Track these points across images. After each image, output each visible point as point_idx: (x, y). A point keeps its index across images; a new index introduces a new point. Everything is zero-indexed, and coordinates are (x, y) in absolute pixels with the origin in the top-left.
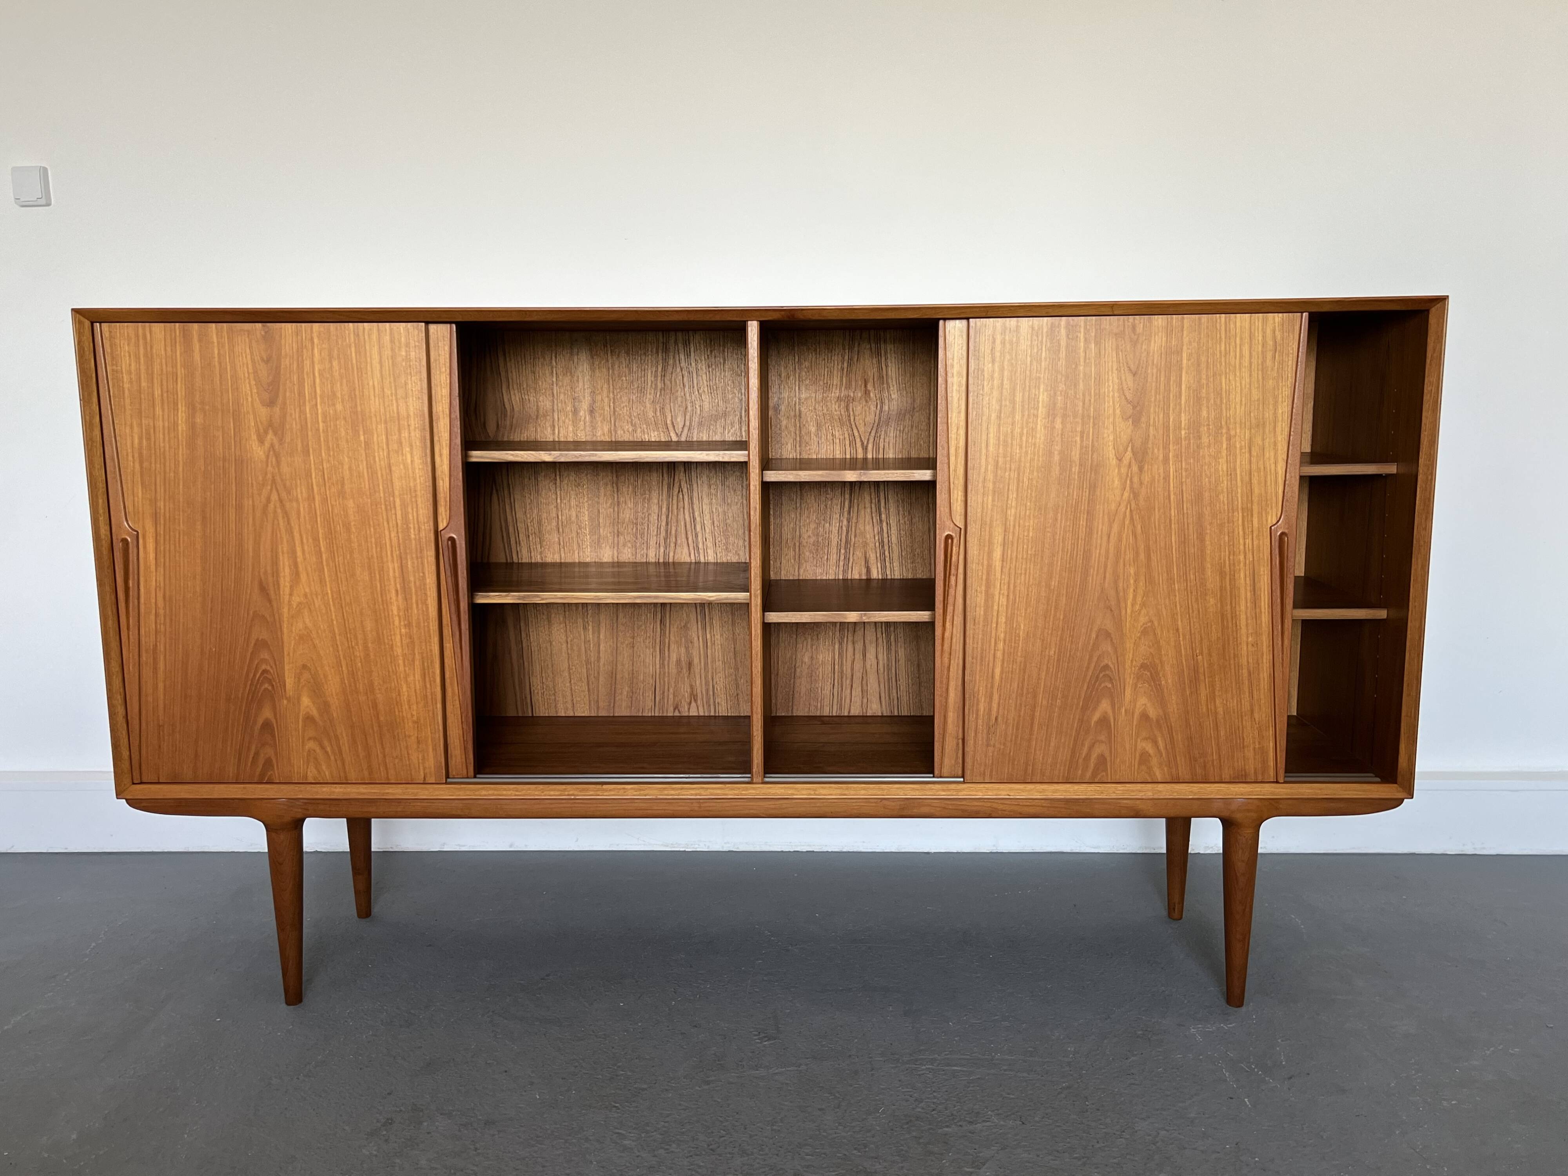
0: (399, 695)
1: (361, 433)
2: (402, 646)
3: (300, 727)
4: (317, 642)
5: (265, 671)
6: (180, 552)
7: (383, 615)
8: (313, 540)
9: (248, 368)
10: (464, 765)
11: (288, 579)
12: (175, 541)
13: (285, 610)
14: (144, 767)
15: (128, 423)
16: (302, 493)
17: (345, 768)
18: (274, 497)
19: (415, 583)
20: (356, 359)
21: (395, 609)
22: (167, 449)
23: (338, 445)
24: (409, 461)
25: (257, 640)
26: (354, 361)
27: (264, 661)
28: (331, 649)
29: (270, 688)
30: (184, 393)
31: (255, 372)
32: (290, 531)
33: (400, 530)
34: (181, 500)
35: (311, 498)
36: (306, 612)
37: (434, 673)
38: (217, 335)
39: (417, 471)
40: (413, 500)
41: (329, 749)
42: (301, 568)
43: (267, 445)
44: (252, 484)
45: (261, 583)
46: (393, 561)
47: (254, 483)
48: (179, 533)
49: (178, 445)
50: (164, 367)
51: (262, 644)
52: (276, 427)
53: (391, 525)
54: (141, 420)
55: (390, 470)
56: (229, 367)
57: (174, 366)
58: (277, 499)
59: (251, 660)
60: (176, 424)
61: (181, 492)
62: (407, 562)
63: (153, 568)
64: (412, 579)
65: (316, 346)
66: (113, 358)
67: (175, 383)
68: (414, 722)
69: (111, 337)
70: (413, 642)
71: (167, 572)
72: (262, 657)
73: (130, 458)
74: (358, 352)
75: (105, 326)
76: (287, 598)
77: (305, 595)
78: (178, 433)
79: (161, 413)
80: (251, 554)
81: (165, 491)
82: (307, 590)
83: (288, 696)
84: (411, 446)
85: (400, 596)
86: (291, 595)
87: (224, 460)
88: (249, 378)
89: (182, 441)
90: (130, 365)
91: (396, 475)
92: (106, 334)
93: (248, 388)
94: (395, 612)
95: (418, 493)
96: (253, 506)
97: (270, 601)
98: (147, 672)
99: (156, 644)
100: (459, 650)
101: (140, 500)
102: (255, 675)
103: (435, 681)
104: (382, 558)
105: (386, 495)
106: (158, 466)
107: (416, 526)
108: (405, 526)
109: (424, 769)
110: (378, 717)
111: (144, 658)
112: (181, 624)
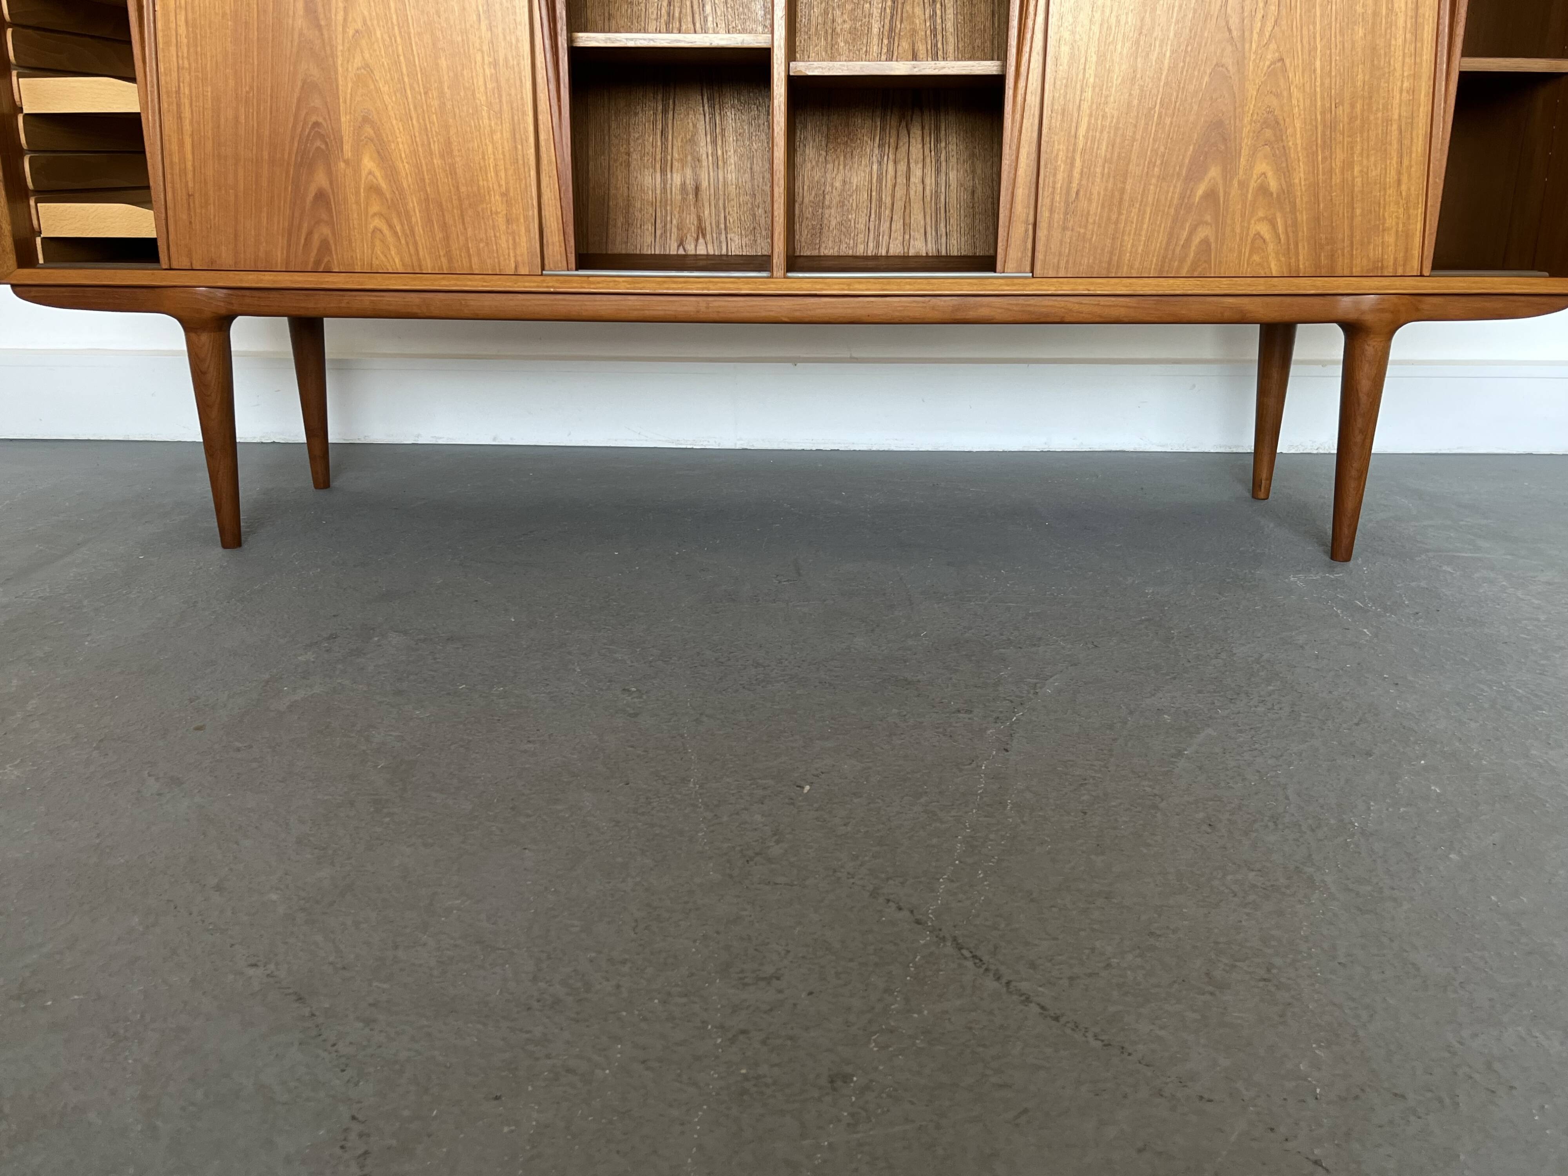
0: (483, 158)
3: (362, 200)
5: (316, 124)
7: (461, 48)
10: (564, 256)
13: (339, 37)
14: (172, 249)
21: (476, 40)
25: (306, 79)
27: (314, 110)
28: (398, 95)
29: (323, 146)
36: (365, 44)
41: (398, 228)
51: (310, 87)
59: (299, 107)
72: (312, 104)
77: (364, 20)
82: (366, 14)
83: (346, 158)
85: (483, 23)
86: (346, 13)
94: (477, 46)
98: (169, 121)
99: (179, 86)
100: (556, 104)
102: (303, 129)
103: (527, 141)
109: (515, 257)
110: (458, 187)
111: (164, 105)
112: (209, 58)
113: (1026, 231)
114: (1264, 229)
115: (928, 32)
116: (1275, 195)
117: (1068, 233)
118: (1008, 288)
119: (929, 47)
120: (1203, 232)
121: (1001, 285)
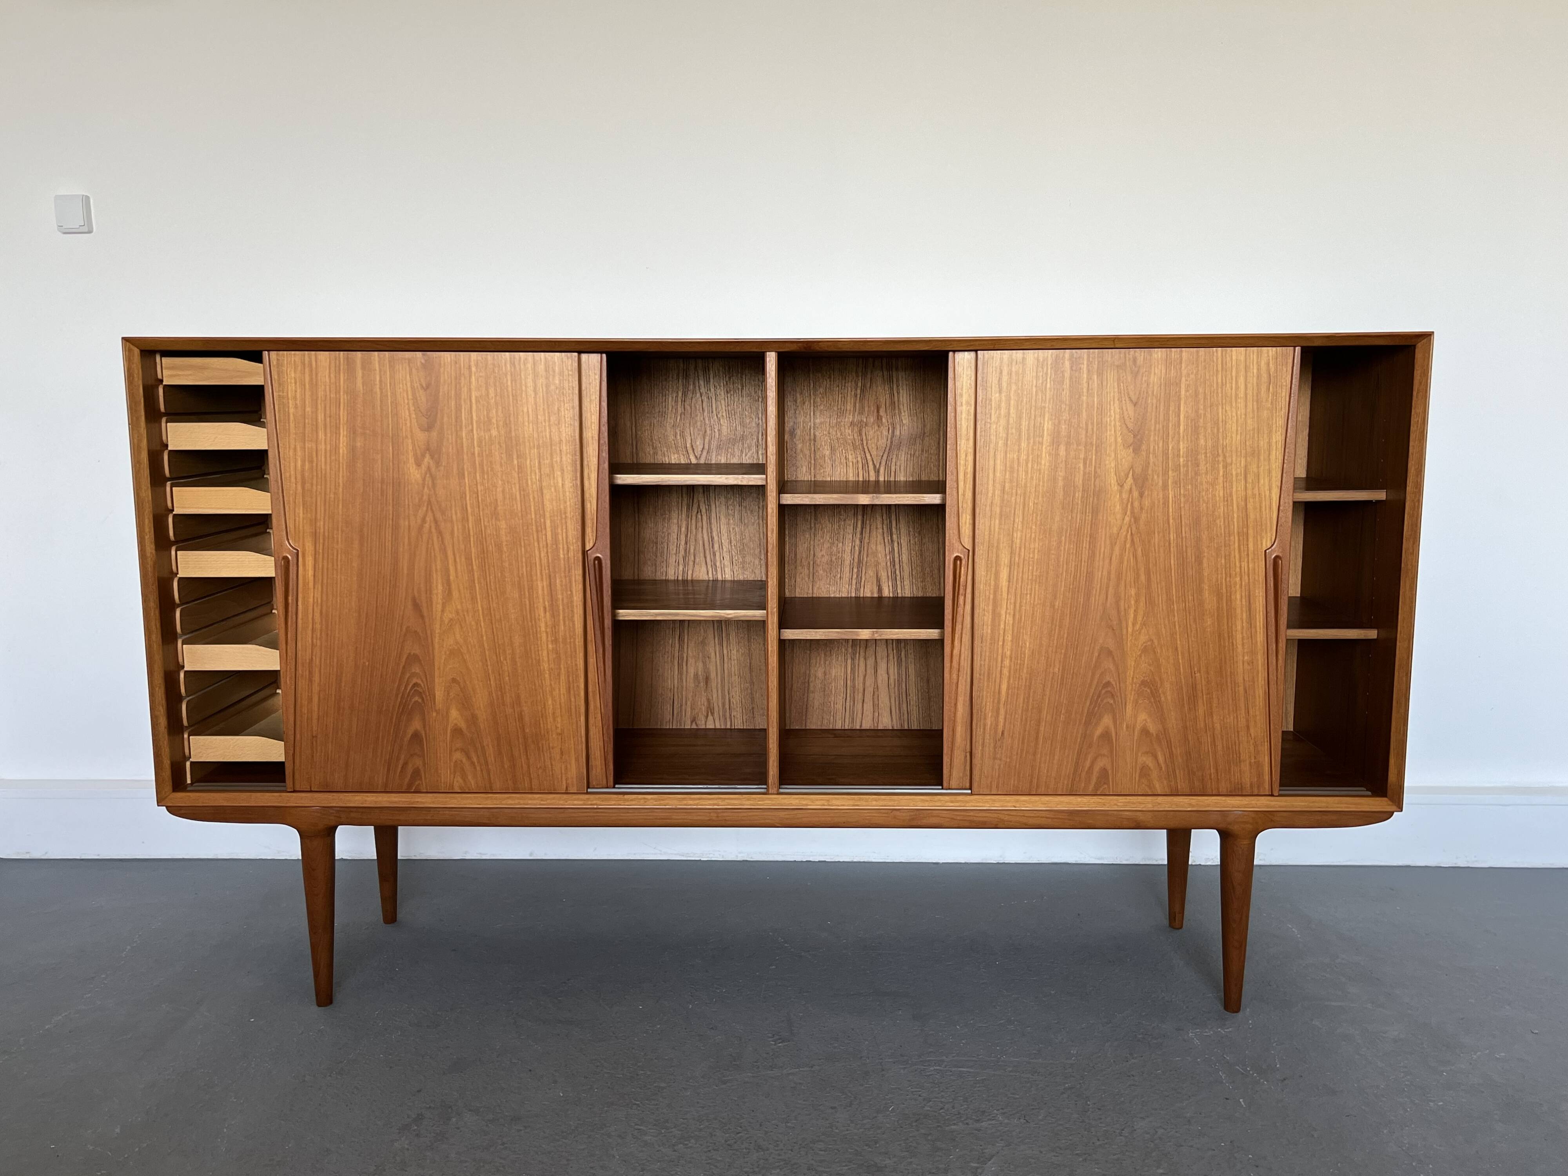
0: (544, 707)
1: (515, 457)
2: (549, 661)
3: (448, 739)
4: (467, 657)
5: (416, 685)
6: (337, 570)
7: (531, 631)
8: (466, 559)
9: (407, 394)
10: (604, 775)
11: (440, 596)
12: (333, 559)
13: (438, 626)
14: (297, 776)
15: (292, 446)
16: (456, 514)
17: (490, 778)
18: (429, 518)
19: (563, 600)
20: (512, 386)
21: (543, 625)
22: (328, 471)
23: (492, 469)
24: (560, 485)
25: (410, 654)
26: (510, 389)
27: (414, 675)
28: (480, 663)
29: (420, 700)
30: (345, 419)
31: (415, 398)
32: (444, 550)
33: (549, 551)
34: (340, 520)
35: (465, 519)
36: (457, 629)
37: (578, 686)
38: (379, 362)
39: (568, 493)
40: (564, 521)
41: (475, 759)
42: (453, 586)
43: (424, 467)
44: (409, 505)
45: (414, 600)
46: (542, 580)
47: (411, 504)
49: (339, 467)
50: (328, 393)
51: (413, 659)
52: (433, 451)
53: (541, 545)
54: (304, 444)
55: (542, 494)
56: (389, 394)
57: (337, 392)
58: (432, 519)
59: (403, 673)
60: (337, 447)
61: (340, 512)
62: (556, 581)
63: (311, 585)
64: (560, 597)
65: (473, 374)
66: (280, 384)
67: (338, 409)
68: (558, 734)
69: (279, 365)
70: (559, 658)
71: (325, 589)
72: (413, 671)
73: (293, 479)
74: (514, 380)
75: (273, 354)
76: (439, 614)
77: (457, 613)
78: (339, 456)
79: (323, 437)
80: (406, 572)
81: (325, 511)
82: (459, 607)
83: (437, 708)
84: (562, 470)
85: (548, 613)
86: (443, 611)
87: (382, 482)
88: (408, 404)
89: (343, 465)
90: (296, 391)
91: (547, 496)
92: (274, 362)
93: (407, 414)
94: (543, 629)
95: (568, 515)
96: (409, 526)
97: (422, 617)
98: (302, 684)
99: (312, 658)
100: (602, 666)
101: (301, 520)
102: (406, 688)
103: (579, 695)
104: (531, 576)
105: (538, 517)
106: (319, 487)
107: (565, 546)
108: (554, 546)
109: (566, 780)
110: (524, 729)
111: (300, 671)
112: (337, 639)
113: (966, 757)
114: (1149, 761)
115: (889, 564)
116: (1155, 735)
117: (998, 762)
118: (952, 804)
119: (890, 574)
120: (1100, 764)
121: (947, 802)
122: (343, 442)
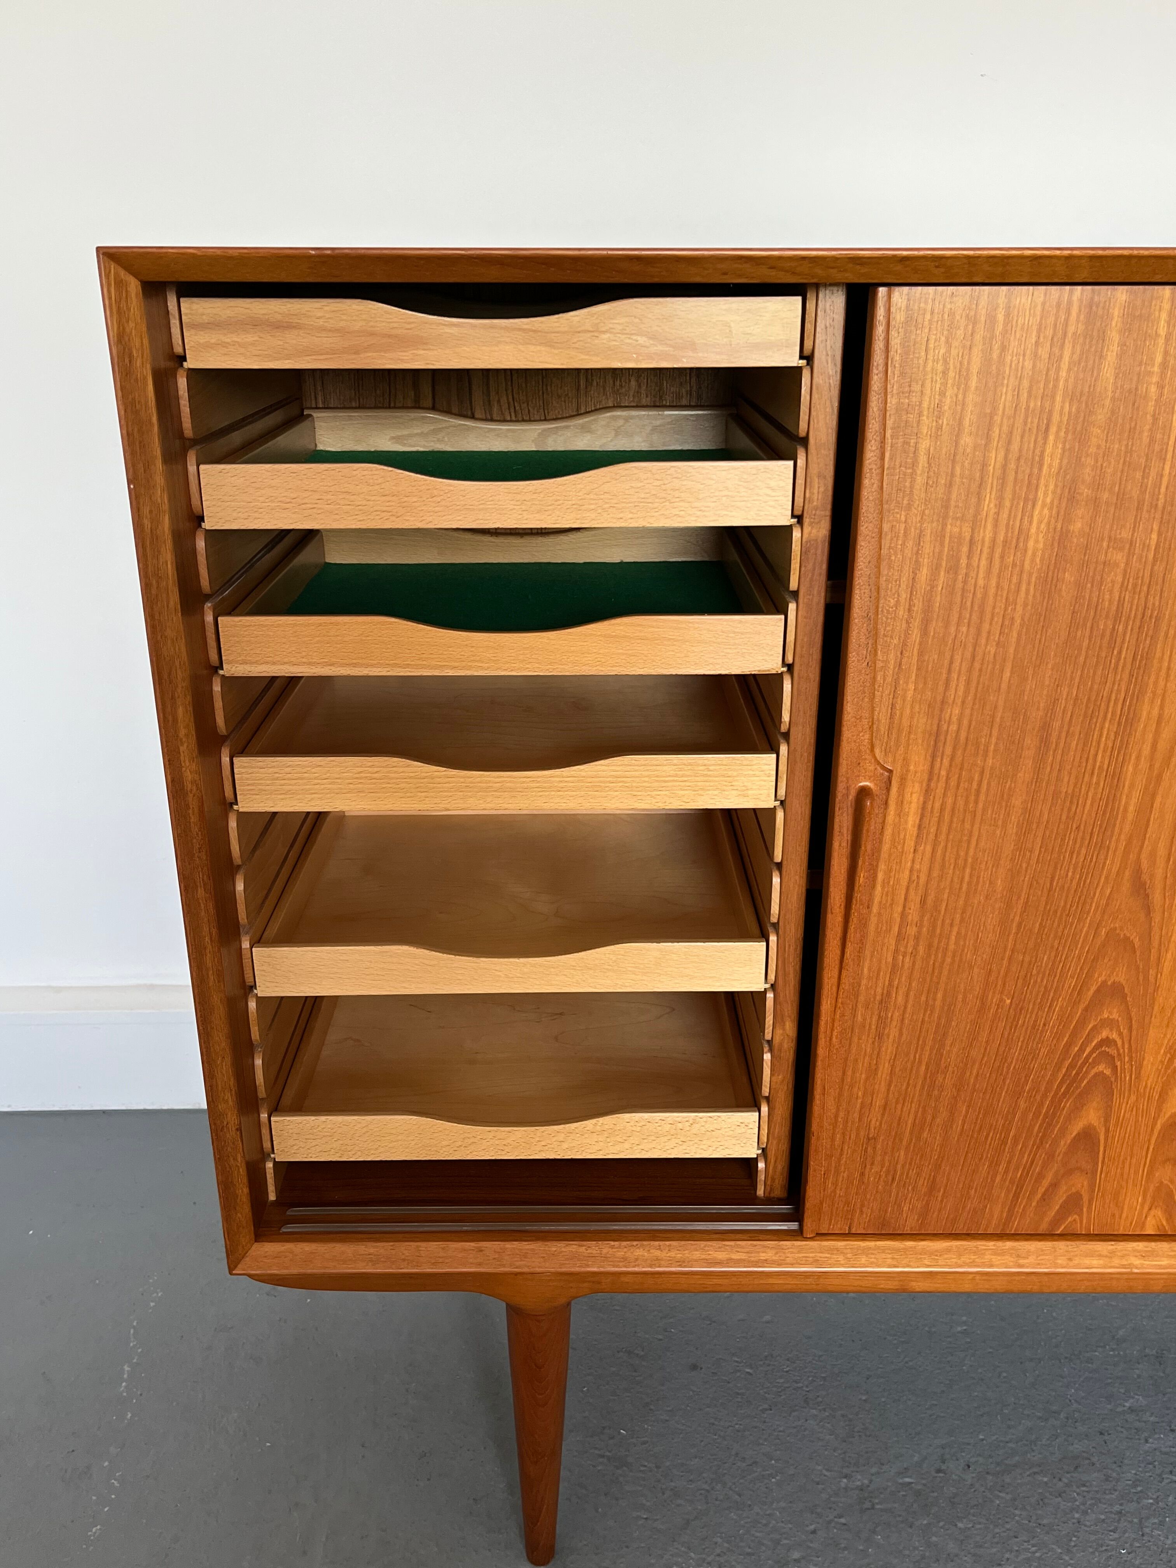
6: (974, 813)
12: (969, 790)
15: (913, 537)
22: (992, 591)
25: (1104, 982)
27: (1104, 1023)
29: (1108, 1072)
30: (1057, 466)
34: (1001, 703)
45: (1137, 877)
48: (982, 773)
49: (1019, 583)
50: (1024, 396)
54: (944, 525)
57: (1048, 395)
59: (1083, 1022)
60: (1023, 534)
61: (1004, 686)
63: (910, 844)
66: (905, 375)
67: (1040, 439)
69: (912, 323)
71: (939, 854)
73: (906, 612)
78: (1024, 556)
79: (994, 509)
80: (1130, 816)
81: (968, 684)
83: (1143, 1087)
87: (1118, 615)
89: (1030, 574)
90: (942, 394)
92: (898, 316)
97: (1148, 910)
101: (909, 701)
102: (1082, 1050)
106: (963, 629)
112: (950, 954)
122: (1040, 522)
